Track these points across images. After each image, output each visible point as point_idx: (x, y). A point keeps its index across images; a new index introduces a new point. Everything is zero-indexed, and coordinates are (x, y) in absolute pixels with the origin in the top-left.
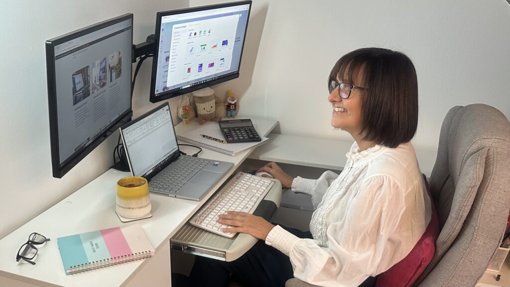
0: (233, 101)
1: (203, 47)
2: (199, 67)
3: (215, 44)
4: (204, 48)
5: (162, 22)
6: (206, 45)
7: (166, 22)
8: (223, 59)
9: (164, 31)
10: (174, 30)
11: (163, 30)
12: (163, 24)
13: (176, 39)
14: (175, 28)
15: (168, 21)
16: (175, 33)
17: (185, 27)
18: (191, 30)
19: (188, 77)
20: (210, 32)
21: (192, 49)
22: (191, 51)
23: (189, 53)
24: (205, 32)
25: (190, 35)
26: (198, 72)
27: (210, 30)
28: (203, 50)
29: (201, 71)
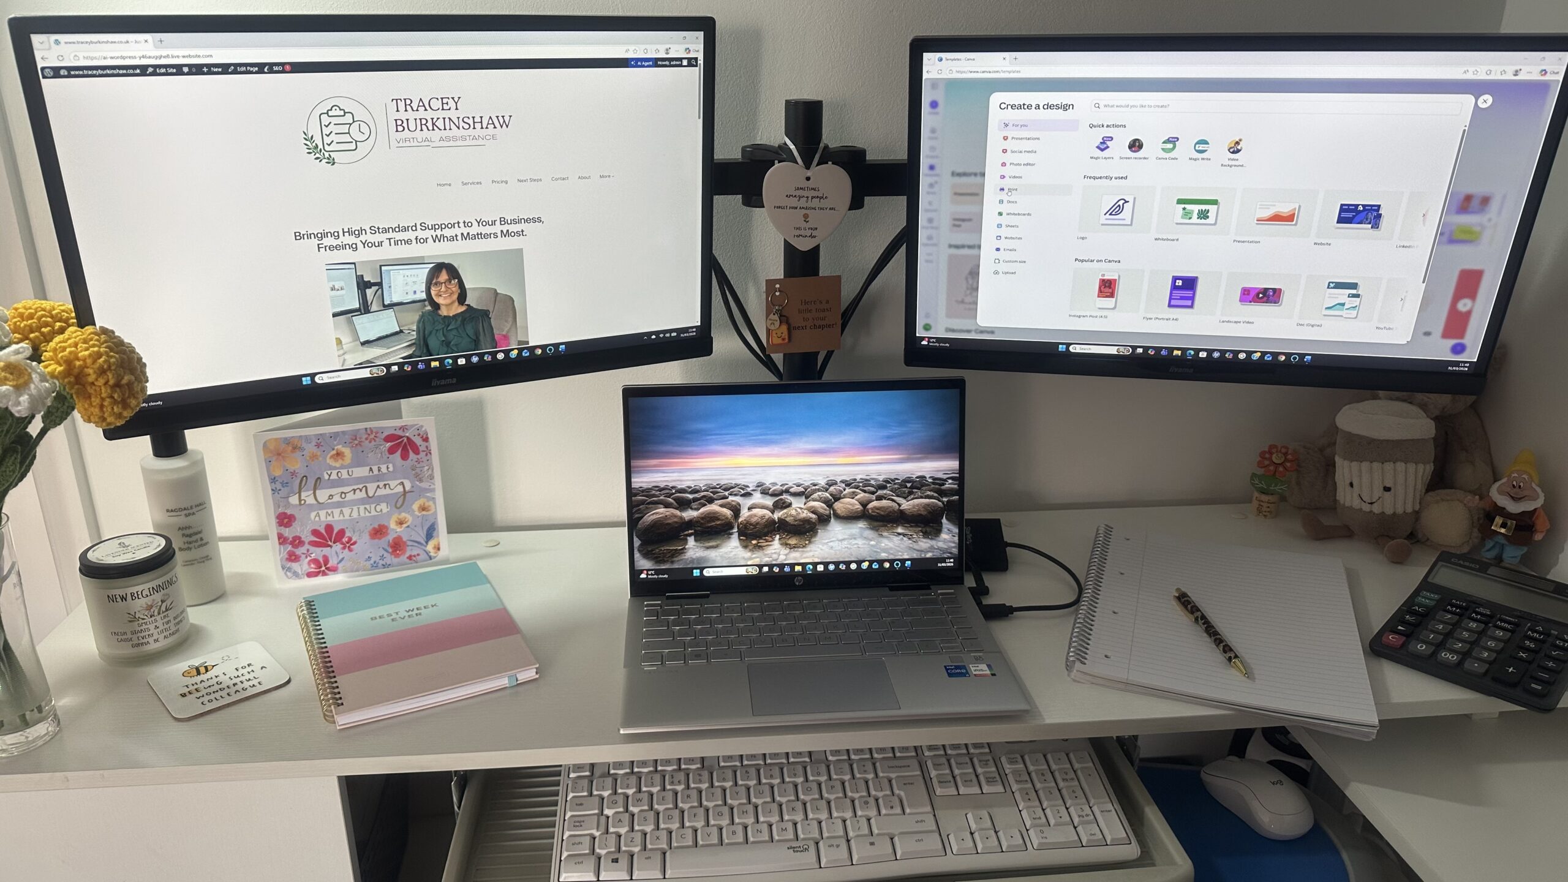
0: (1514, 499)
1: (1196, 208)
2: (1174, 287)
3: (1285, 209)
4: (1203, 215)
5: (925, 76)
6: (1215, 202)
7: (945, 75)
8: (1354, 286)
9: (940, 109)
10: (995, 116)
11: (934, 105)
12: (935, 83)
13: (1012, 152)
14: (1003, 106)
15: (957, 72)
16: (1006, 125)
17: (1065, 107)
18: (1108, 126)
19: (1104, 313)
20: (1238, 151)
21: (1121, 203)
22: (1116, 210)
23: (1103, 219)
24: (1201, 147)
25: (1103, 146)
26: (1170, 306)
27: (1237, 143)
28: (1195, 219)
29: (1191, 306)
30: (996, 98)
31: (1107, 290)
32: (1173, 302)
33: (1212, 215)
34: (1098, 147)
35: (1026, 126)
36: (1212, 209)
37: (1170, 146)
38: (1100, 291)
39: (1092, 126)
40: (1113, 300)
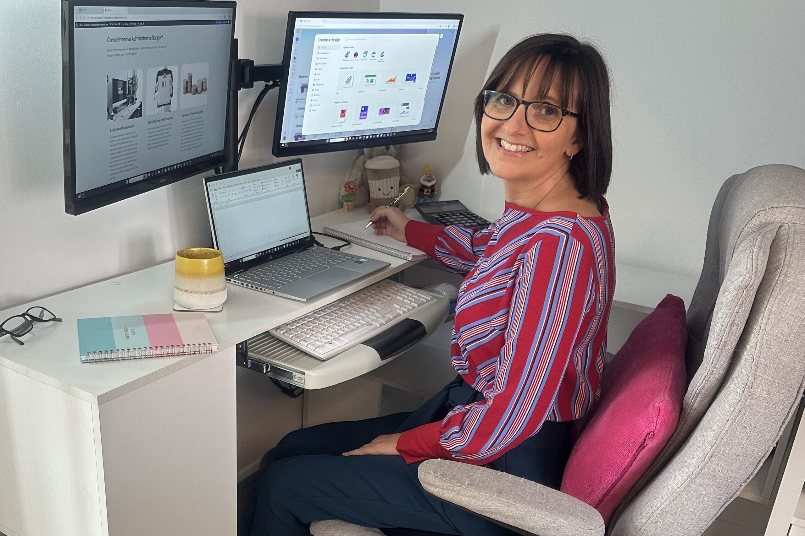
0: (429, 181)
1: (370, 78)
2: (362, 111)
3: (393, 77)
4: (372, 81)
5: (296, 27)
6: (375, 76)
7: (302, 27)
8: (408, 104)
9: (299, 40)
10: (316, 43)
11: (297, 39)
12: (298, 30)
13: (320, 59)
14: (319, 40)
15: (306, 26)
16: (319, 48)
17: (338, 40)
18: (349, 48)
19: (341, 124)
20: (383, 56)
21: (350, 78)
22: (348, 81)
23: (344, 85)
24: (373, 55)
25: (347, 56)
26: (360, 119)
27: (383, 53)
28: (370, 83)
29: (365, 118)
30: (318, 36)
31: (343, 114)
32: (362, 117)
33: (374, 81)
34: (346, 56)
35: (325, 48)
36: (374, 78)
37: (365, 55)
38: (341, 115)
39: (344, 48)
40: (344, 118)
